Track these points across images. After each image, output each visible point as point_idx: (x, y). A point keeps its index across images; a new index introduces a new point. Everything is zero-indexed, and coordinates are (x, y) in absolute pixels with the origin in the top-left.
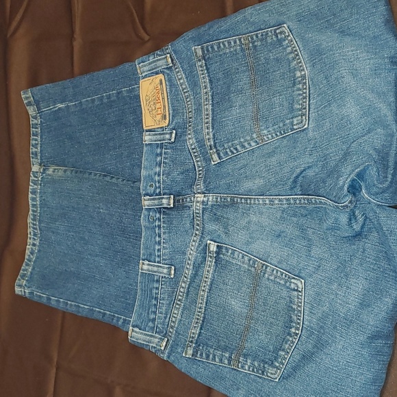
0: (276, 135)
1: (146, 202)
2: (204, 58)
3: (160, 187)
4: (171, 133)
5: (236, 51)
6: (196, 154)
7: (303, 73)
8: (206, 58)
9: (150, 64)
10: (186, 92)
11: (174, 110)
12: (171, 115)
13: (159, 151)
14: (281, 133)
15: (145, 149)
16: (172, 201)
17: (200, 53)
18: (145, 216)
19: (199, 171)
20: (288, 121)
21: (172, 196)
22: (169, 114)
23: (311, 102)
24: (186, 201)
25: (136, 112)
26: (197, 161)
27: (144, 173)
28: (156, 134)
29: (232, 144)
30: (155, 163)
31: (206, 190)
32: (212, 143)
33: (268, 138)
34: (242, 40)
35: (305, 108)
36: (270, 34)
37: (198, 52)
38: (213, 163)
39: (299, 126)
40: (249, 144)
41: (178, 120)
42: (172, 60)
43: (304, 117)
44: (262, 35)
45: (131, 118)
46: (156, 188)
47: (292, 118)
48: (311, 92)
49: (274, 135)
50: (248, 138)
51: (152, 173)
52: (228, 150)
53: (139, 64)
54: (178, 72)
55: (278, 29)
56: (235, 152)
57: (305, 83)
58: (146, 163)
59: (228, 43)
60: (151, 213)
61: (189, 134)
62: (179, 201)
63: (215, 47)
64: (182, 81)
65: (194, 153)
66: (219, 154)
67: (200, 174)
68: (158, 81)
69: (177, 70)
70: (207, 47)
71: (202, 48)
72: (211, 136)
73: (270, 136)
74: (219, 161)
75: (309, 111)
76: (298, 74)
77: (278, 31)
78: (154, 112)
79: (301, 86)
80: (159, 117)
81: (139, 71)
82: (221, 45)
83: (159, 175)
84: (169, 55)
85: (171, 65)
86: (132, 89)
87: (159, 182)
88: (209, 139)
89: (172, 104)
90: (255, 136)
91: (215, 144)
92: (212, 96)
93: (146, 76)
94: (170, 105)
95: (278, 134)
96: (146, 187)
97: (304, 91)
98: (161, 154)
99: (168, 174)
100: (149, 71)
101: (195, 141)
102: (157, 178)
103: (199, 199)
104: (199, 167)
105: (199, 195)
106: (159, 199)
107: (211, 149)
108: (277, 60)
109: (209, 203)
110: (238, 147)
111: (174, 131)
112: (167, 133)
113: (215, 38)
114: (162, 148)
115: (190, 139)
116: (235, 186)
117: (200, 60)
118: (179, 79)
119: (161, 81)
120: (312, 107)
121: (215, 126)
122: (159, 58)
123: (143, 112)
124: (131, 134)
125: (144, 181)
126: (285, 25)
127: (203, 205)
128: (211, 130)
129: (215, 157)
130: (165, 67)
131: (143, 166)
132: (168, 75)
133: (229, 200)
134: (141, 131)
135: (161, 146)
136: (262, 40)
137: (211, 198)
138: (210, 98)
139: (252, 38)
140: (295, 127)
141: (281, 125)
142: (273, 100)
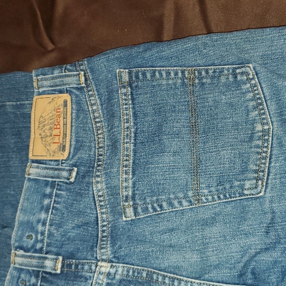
0: (219, 197)
1: (18, 259)
2: (130, 85)
3: (42, 241)
4: (71, 171)
5: (175, 84)
6: (102, 203)
7: (266, 127)
8: (134, 85)
9: (53, 78)
10: (99, 122)
11: (77, 141)
12: (73, 147)
13: (48, 190)
14: (225, 196)
15: (26, 184)
16: (59, 265)
17: (126, 78)
18: (12, 277)
19: (103, 226)
20: (237, 183)
21: (61, 258)
22: (71, 145)
23: (272, 164)
24: (83, 268)
25: (21, 134)
26: (102, 213)
27: (19, 216)
28: (48, 168)
29: (157, 200)
30: (40, 206)
31: (115, 257)
32: (130, 193)
33: (206, 199)
34: (186, 73)
35: (263, 171)
36: (226, 72)
37: (124, 76)
38: (124, 219)
39: (253, 192)
40: (180, 203)
41: (83, 155)
42: (86, 80)
43: (260, 182)
44: (214, 72)
45: (11, 141)
46: (37, 241)
47: (244, 180)
48: (274, 152)
49: (216, 197)
50: (181, 195)
51: (33, 219)
52: (150, 206)
53: (37, 76)
54: (92, 95)
55: (239, 68)
56: (159, 209)
57: (267, 140)
58: (25, 204)
59: (166, 73)
60: (23, 276)
61: (98, 176)
62: (70, 266)
63: (149, 76)
64: (95, 108)
65: (101, 201)
66: (135, 209)
67: (103, 231)
68: (61, 102)
69: (91, 93)
70: (137, 72)
71: (130, 73)
72: (131, 185)
73: (210, 198)
74: (134, 218)
75: (268, 175)
76: (259, 127)
77: (238, 71)
78: (48, 139)
79: (260, 143)
80: (54, 147)
81: (35, 84)
82: (157, 74)
83: (44, 224)
84: (83, 73)
85: (84, 85)
86: (21, 104)
87: (43, 234)
88: (126, 188)
89: (77, 133)
90: (190, 194)
91: (134, 195)
92: (135, 133)
93: (44, 93)
94: (73, 134)
95: (222, 196)
96: (21, 238)
97: (265, 150)
98: (50, 196)
99: (59, 226)
100: (50, 86)
101: (104, 187)
102: (40, 228)
103: (103, 270)
104: (104, 221)
105: (103, 264)
106: (40, 258)
107: (126, 201)
108: (231, 105)
109: (118, 277)
110: (164, 204)
111: (76, 169)
112: (64, 170)
113: (150, 64)
114: (53, 187)
115: (98, 182)
116: (157, 258)
117: (124, 87)
118: (92, 105)
119: (65, 102)
120: (273, 171)
121: (137, 172)
122: (68, 73)
123: (32, 136)
124: (8, 161)
125: (18, 228)
126: (250, 65)
127: (108, 278)
128: (131, 176)
129: (130, 212)
130: (75, 86)
131: (19, 207)
132: (77, 96)
133: (144, 275)
134: (24, 160)
135: (53, 184)
136: (213, 78)
137: (120, 270)
138: (133, 135)
139: (200, 73)
140: (246, 192)
141: (228, 186)
142: (222, 153)
